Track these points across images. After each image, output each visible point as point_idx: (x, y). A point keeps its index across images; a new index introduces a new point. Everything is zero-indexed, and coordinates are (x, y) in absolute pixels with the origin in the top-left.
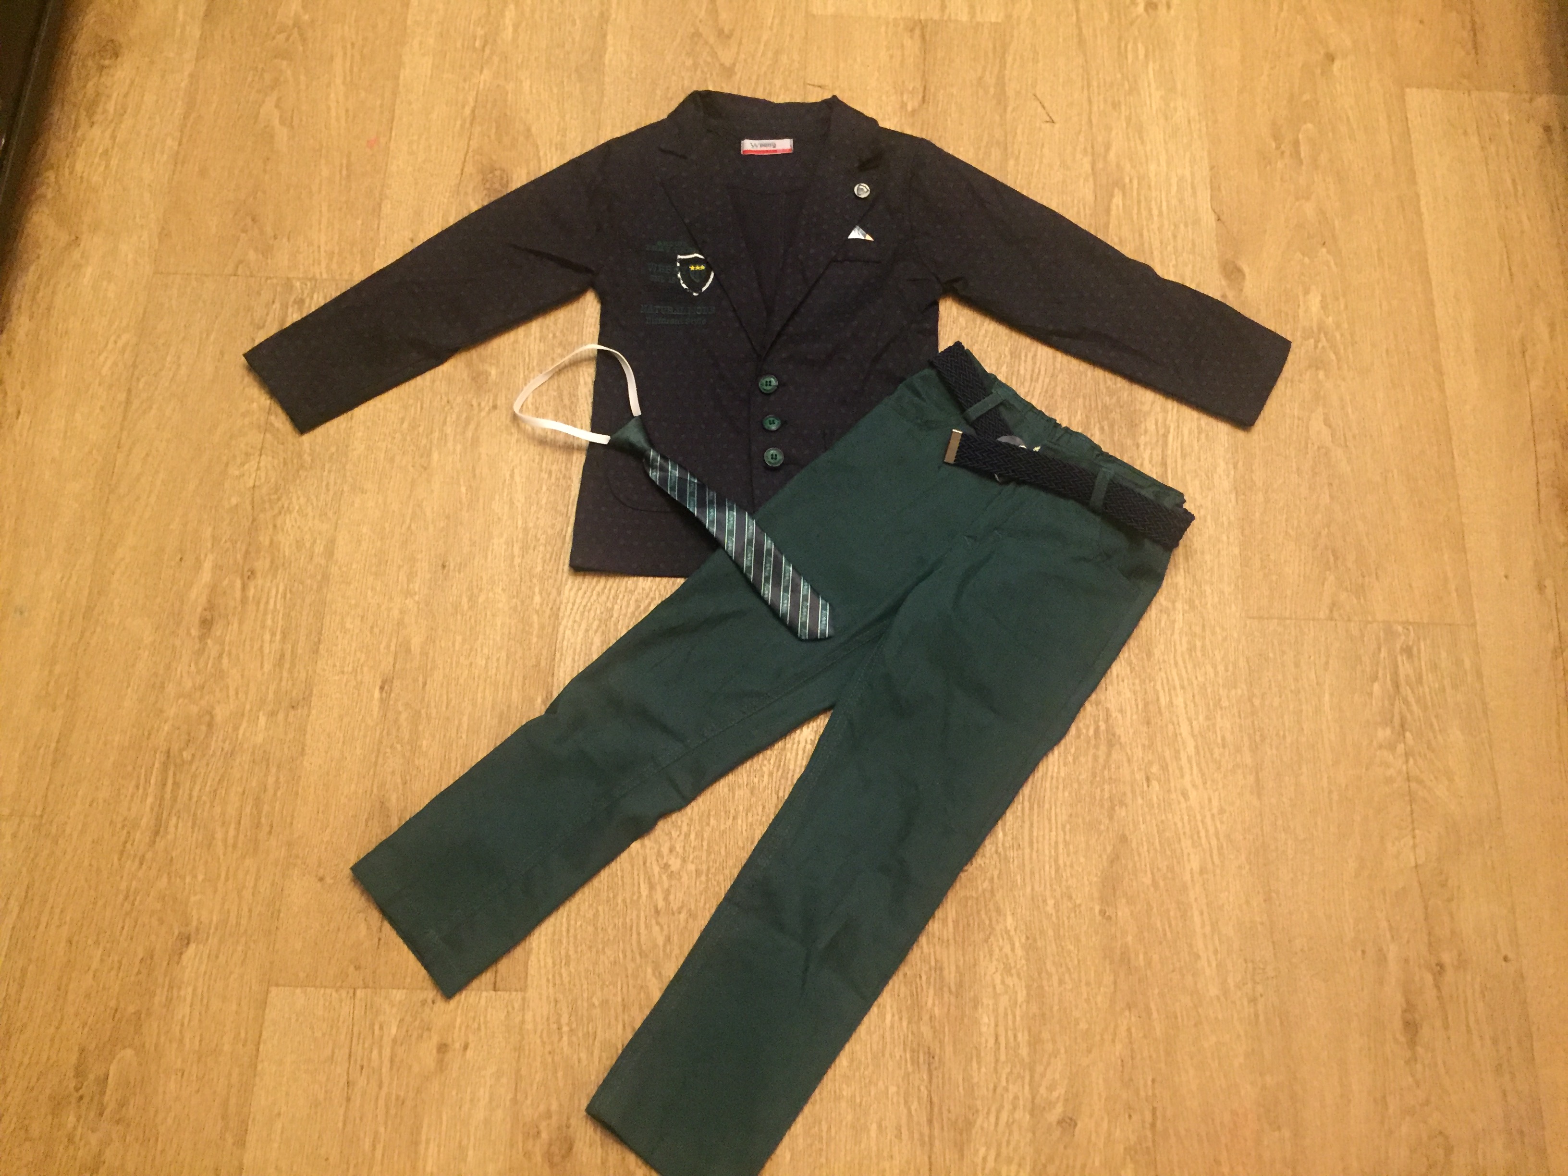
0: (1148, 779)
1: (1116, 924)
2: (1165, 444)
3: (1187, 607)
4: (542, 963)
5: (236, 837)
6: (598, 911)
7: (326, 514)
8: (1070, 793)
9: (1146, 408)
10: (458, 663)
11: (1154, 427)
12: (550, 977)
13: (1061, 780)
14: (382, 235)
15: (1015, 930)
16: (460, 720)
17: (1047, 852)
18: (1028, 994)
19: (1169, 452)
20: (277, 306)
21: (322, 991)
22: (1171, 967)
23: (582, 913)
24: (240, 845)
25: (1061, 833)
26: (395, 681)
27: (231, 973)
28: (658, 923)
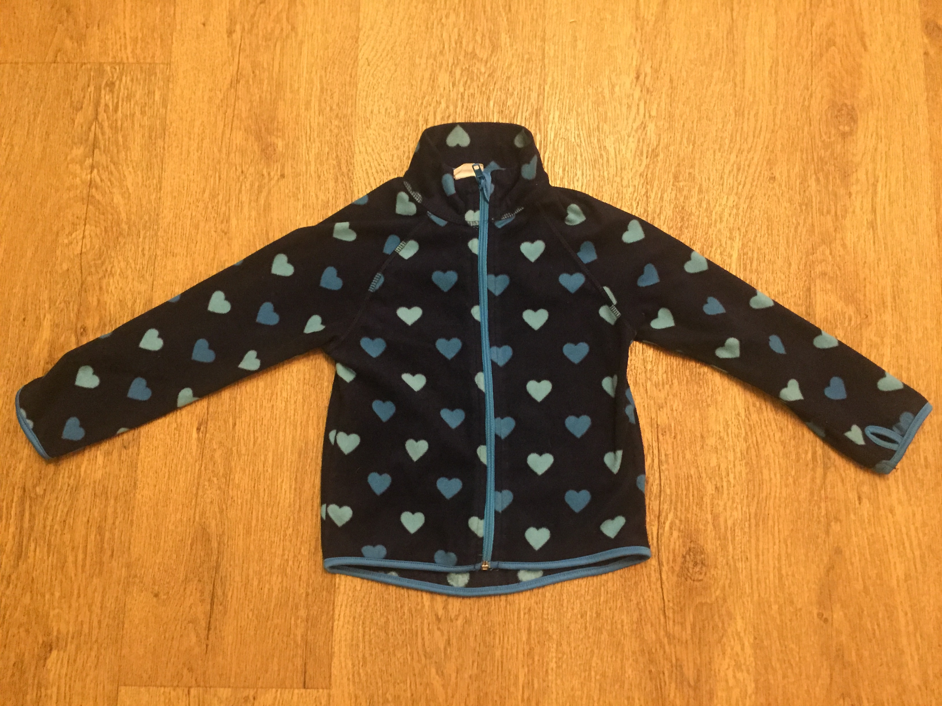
0: (860, 498)
1: (832, 624)
2: (875, 192)
3: (894, 342)
4: (343, 665)
5: (84, 559)
6: (388, 619)
7: (143, 276)
8: (791, 512)
9: (857, 159)
10: (261, 406)
11: (864, 176)
12: (351, 676)
13: (783, 500)
14: (178, 20)
15: (745, 631)
16: (266, 456)
17: (771, 563)
18: (757, 687)
19: (878, 200)
20: (92, 88)
21: (162, 689)
22: (879, 661)
23: (375, 621)
24: (87, 567)
25: (783, 545)
26: (209, 423)
27: (87, 675)
28: (439, 629)
